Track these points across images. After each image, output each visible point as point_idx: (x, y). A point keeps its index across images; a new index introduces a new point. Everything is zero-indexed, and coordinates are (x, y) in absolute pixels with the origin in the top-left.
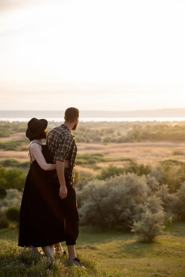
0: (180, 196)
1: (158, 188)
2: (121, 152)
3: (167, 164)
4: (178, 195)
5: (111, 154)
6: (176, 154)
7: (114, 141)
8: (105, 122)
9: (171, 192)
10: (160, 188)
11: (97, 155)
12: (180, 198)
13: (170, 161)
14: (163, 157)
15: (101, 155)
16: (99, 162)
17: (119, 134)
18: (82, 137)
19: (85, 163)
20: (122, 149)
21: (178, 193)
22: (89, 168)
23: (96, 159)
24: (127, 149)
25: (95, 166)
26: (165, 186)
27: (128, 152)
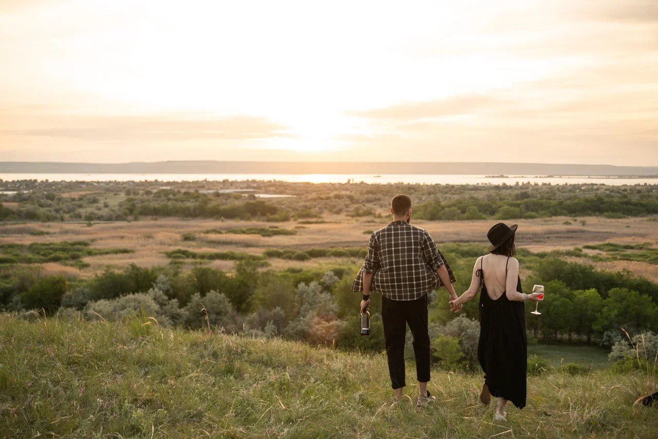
0: (192, 310)
1: (167, 303)
2: (113, 238)
3: (176, 257)
4: (188, 310)
5: (99, 242)
6: (187, 238)
7: (100, 218)
8: (83, 183)
9: (180, 307)
10: (169, 303)
11: (80, 243)
12: (190, 312)
13: (179, 251)
14: (170, 245)
15: (86, 244)
16: (84, 255)
17: (106, 206)
18: (54, 213)
19: (66, 259)
20: (114, 234)
21: (189, 307)
22: (72, 265)
23: (79, 250)
24: (121, 233)
25: (81, 262)
26: (175, 301)
27: (122, 238)
